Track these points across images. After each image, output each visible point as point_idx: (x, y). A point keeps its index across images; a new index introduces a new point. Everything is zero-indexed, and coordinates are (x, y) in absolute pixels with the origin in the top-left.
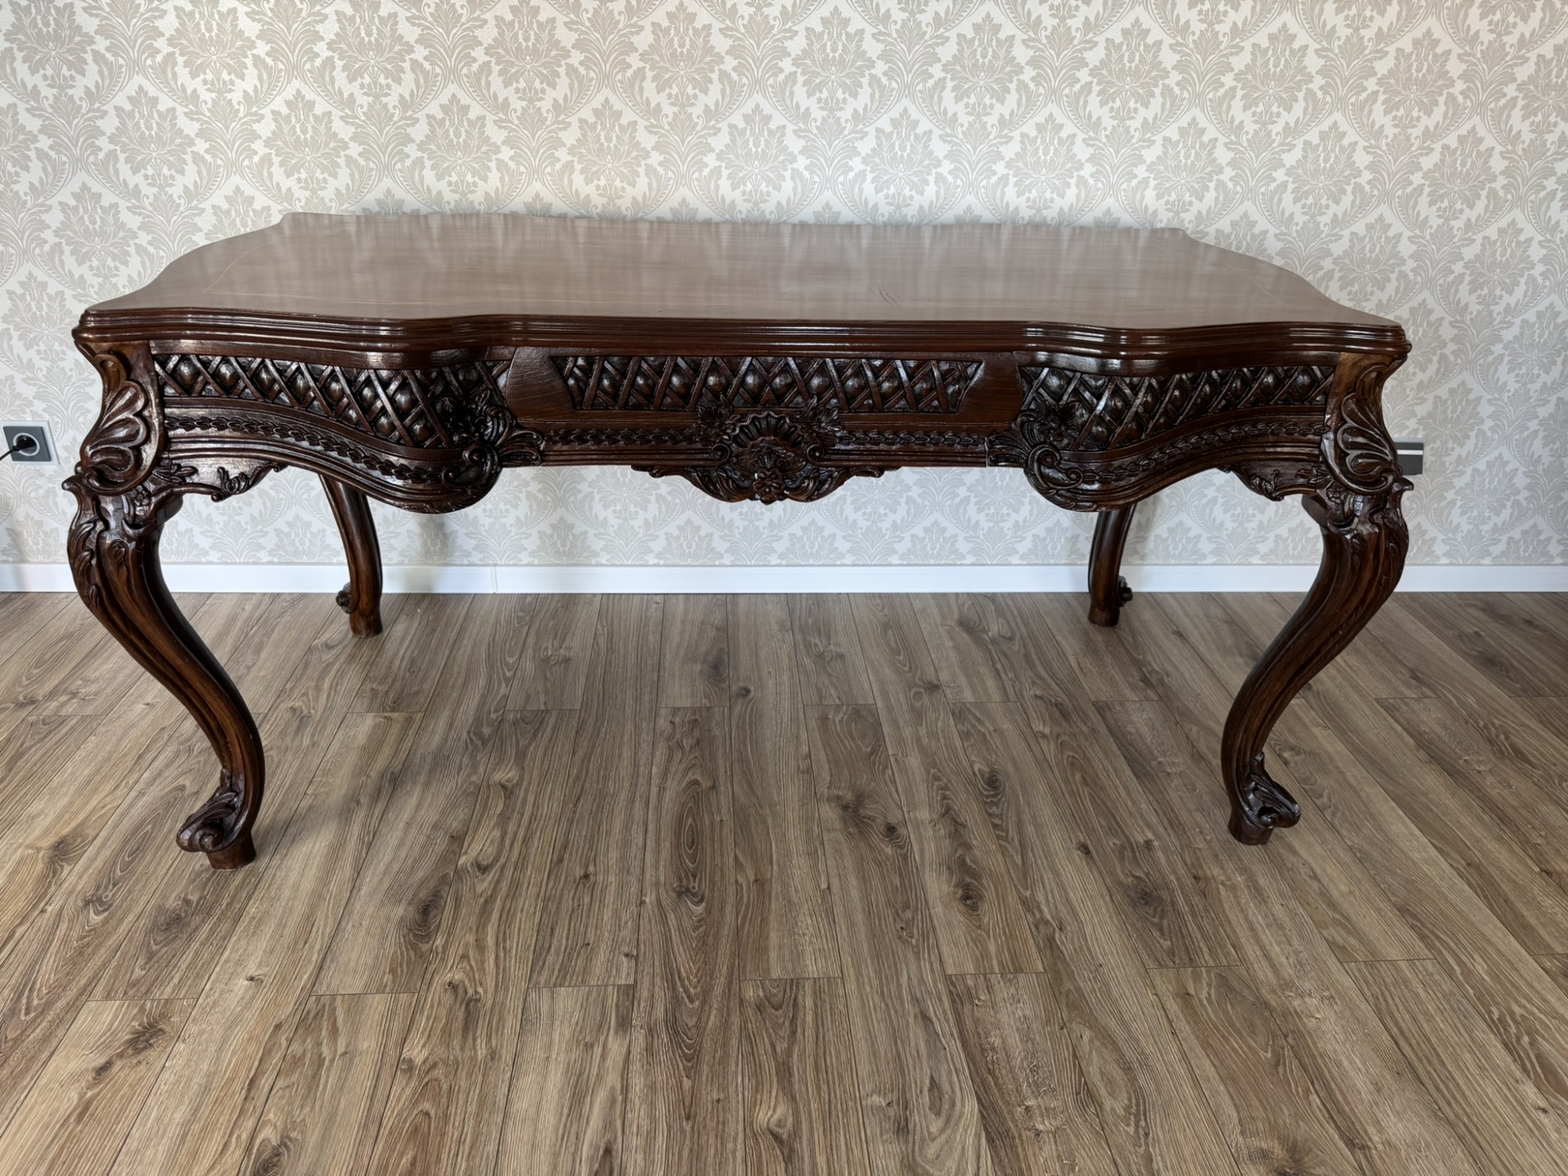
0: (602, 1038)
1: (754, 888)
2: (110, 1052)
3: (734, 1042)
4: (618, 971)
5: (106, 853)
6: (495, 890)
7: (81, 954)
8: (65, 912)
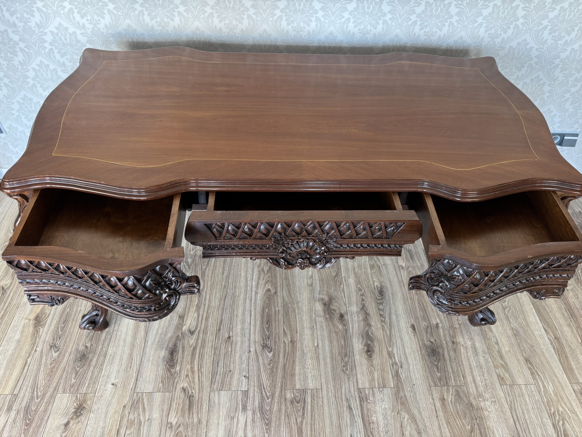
0: (237, 415)
1: (290, 345)
2: (68, 417)
3: (283, 417)
4: (242, 384)
5: (55, 322)
6: (197, 344)
7: (52, 371)
8: (44, 351)
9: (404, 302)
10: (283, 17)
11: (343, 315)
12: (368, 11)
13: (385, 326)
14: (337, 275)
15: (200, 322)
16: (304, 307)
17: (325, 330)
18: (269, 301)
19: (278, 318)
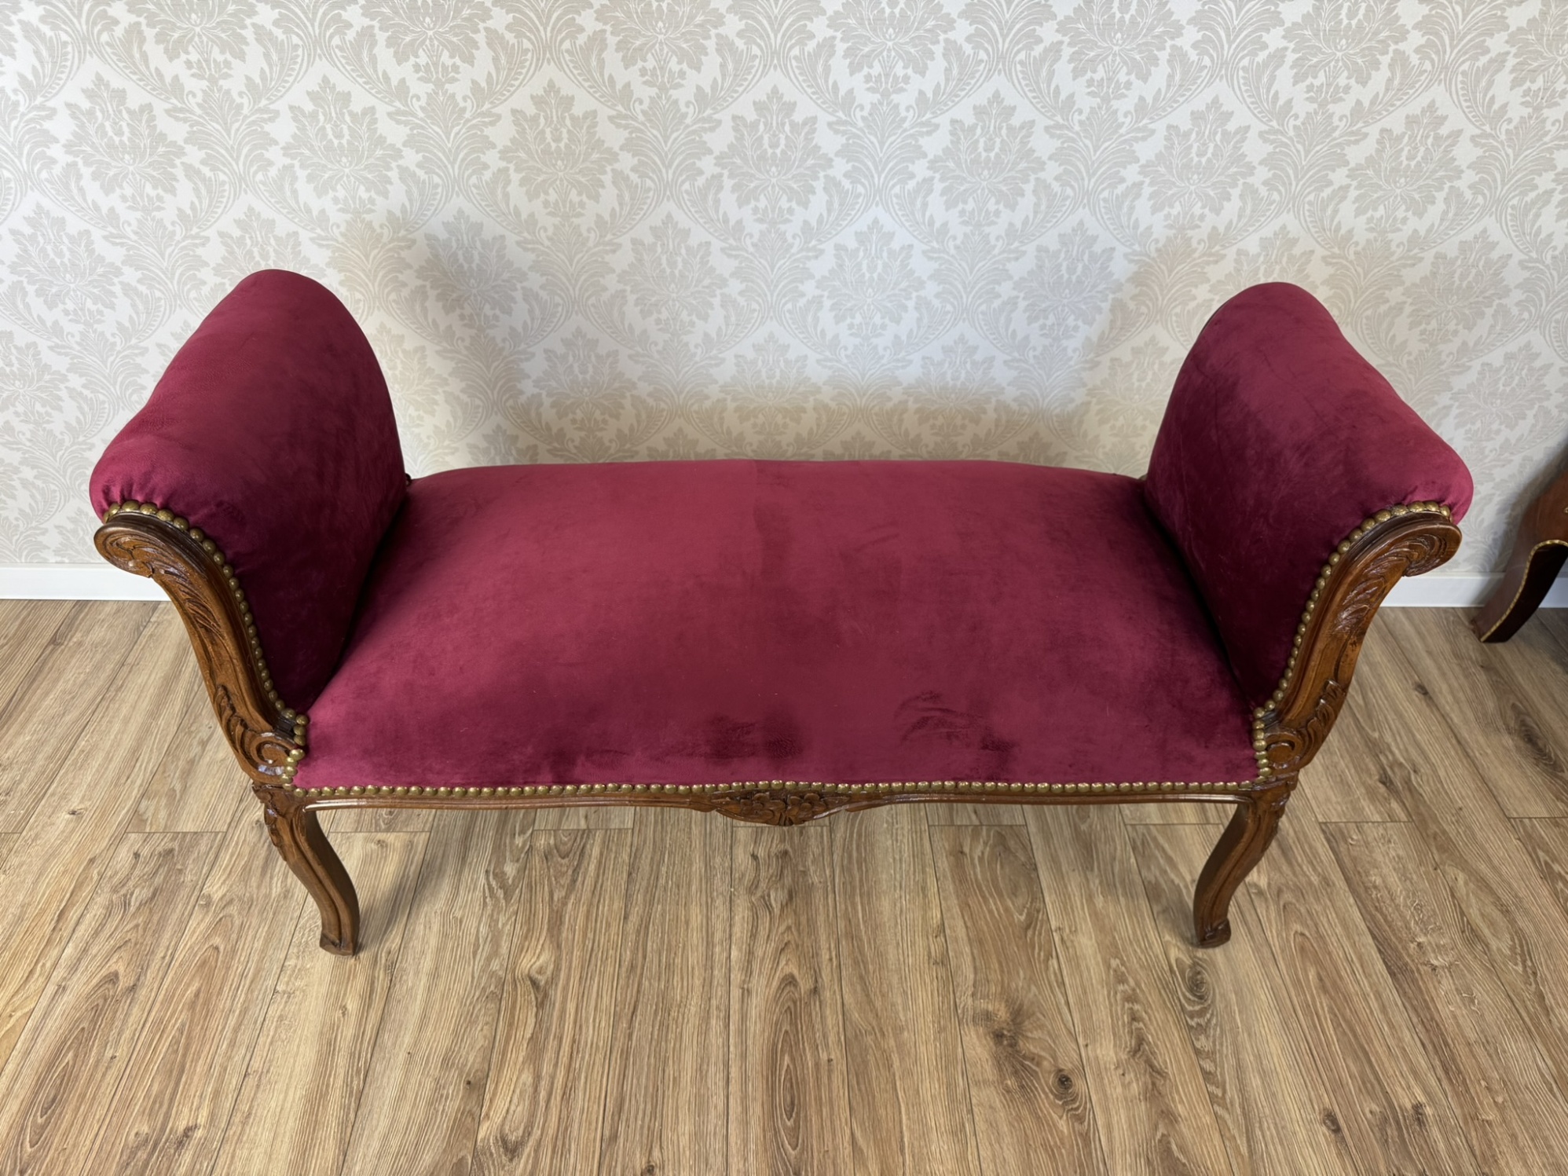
9: (1285, 1023)
10: (837, 42)
11: (1068, 1079)
12: (1122, 19)
13: (1227, 1116)
14: (1029, 924)
15: (542, 1103)
16: (923, 1049)
17: (1007, 1140)
18: (794, 1023)
19: (830, 1091)
